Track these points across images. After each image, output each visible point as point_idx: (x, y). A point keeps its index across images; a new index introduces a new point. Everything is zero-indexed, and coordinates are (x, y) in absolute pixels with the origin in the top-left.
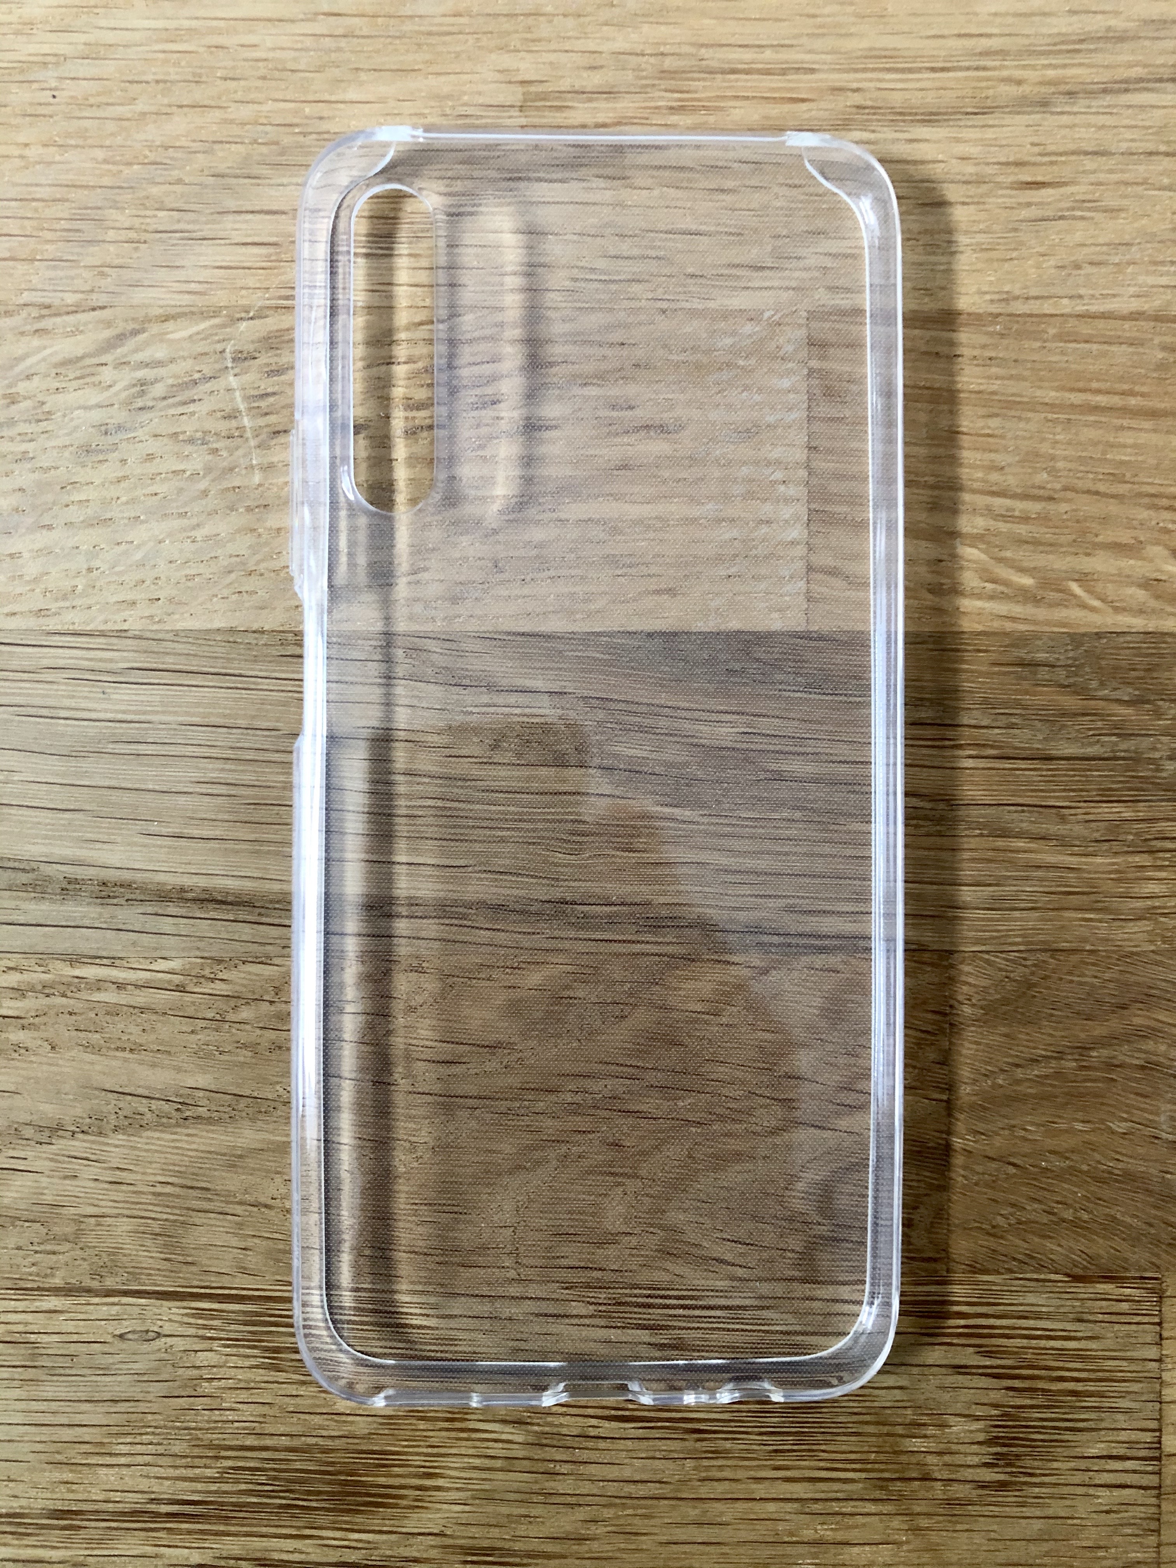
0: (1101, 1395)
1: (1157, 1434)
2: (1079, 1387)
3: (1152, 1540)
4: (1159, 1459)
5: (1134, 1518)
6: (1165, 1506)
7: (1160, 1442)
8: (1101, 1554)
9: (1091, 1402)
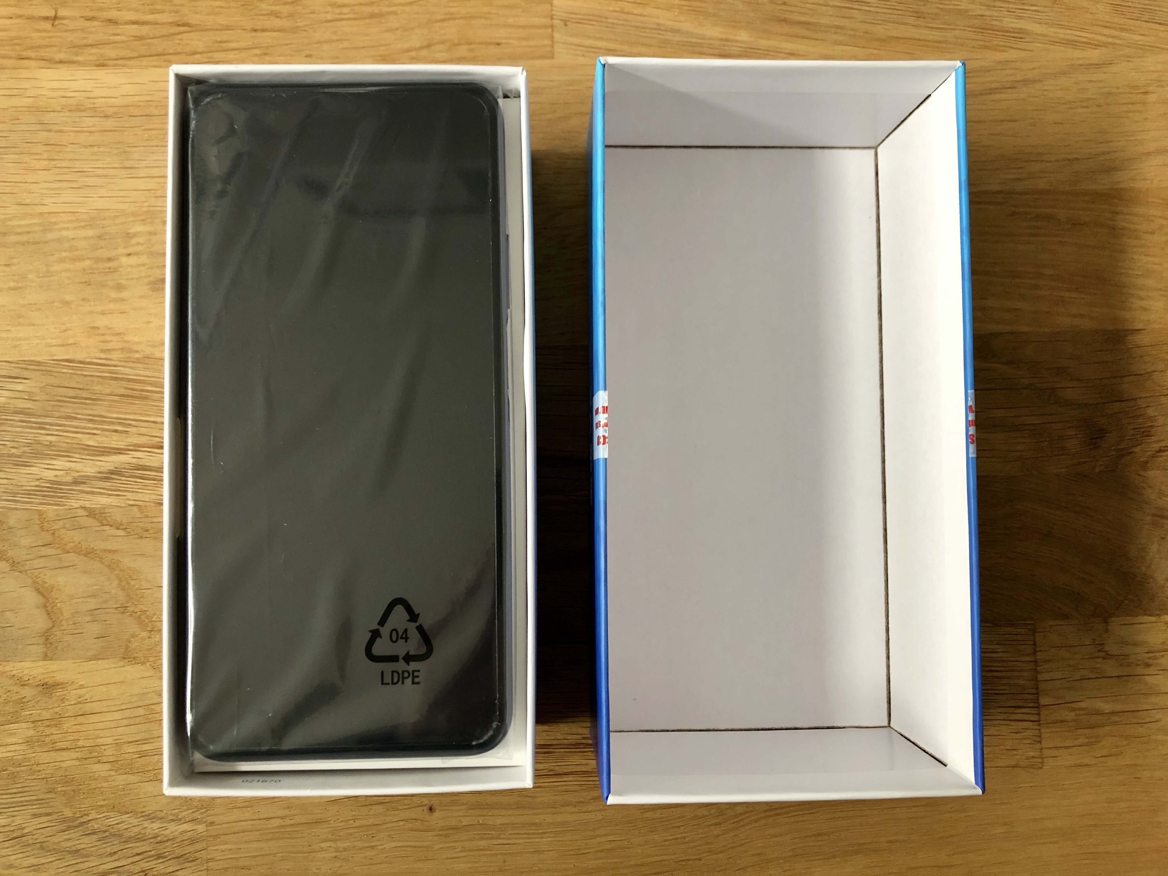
0: (1009, 678)
1: (1036, 696)
2: (999, 674)
3: (1038, 746)
4: (1038, 707)
5: (1029, 735)
6: (1043, 730)
7: (1038, 699)
8: (1015, 752)
9: (1004, 681)
